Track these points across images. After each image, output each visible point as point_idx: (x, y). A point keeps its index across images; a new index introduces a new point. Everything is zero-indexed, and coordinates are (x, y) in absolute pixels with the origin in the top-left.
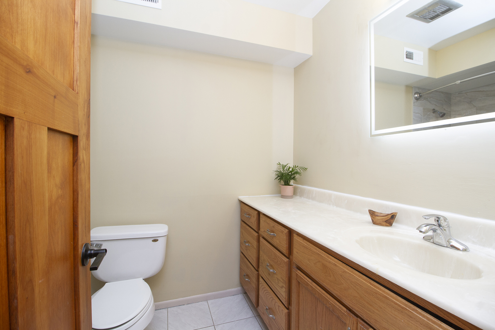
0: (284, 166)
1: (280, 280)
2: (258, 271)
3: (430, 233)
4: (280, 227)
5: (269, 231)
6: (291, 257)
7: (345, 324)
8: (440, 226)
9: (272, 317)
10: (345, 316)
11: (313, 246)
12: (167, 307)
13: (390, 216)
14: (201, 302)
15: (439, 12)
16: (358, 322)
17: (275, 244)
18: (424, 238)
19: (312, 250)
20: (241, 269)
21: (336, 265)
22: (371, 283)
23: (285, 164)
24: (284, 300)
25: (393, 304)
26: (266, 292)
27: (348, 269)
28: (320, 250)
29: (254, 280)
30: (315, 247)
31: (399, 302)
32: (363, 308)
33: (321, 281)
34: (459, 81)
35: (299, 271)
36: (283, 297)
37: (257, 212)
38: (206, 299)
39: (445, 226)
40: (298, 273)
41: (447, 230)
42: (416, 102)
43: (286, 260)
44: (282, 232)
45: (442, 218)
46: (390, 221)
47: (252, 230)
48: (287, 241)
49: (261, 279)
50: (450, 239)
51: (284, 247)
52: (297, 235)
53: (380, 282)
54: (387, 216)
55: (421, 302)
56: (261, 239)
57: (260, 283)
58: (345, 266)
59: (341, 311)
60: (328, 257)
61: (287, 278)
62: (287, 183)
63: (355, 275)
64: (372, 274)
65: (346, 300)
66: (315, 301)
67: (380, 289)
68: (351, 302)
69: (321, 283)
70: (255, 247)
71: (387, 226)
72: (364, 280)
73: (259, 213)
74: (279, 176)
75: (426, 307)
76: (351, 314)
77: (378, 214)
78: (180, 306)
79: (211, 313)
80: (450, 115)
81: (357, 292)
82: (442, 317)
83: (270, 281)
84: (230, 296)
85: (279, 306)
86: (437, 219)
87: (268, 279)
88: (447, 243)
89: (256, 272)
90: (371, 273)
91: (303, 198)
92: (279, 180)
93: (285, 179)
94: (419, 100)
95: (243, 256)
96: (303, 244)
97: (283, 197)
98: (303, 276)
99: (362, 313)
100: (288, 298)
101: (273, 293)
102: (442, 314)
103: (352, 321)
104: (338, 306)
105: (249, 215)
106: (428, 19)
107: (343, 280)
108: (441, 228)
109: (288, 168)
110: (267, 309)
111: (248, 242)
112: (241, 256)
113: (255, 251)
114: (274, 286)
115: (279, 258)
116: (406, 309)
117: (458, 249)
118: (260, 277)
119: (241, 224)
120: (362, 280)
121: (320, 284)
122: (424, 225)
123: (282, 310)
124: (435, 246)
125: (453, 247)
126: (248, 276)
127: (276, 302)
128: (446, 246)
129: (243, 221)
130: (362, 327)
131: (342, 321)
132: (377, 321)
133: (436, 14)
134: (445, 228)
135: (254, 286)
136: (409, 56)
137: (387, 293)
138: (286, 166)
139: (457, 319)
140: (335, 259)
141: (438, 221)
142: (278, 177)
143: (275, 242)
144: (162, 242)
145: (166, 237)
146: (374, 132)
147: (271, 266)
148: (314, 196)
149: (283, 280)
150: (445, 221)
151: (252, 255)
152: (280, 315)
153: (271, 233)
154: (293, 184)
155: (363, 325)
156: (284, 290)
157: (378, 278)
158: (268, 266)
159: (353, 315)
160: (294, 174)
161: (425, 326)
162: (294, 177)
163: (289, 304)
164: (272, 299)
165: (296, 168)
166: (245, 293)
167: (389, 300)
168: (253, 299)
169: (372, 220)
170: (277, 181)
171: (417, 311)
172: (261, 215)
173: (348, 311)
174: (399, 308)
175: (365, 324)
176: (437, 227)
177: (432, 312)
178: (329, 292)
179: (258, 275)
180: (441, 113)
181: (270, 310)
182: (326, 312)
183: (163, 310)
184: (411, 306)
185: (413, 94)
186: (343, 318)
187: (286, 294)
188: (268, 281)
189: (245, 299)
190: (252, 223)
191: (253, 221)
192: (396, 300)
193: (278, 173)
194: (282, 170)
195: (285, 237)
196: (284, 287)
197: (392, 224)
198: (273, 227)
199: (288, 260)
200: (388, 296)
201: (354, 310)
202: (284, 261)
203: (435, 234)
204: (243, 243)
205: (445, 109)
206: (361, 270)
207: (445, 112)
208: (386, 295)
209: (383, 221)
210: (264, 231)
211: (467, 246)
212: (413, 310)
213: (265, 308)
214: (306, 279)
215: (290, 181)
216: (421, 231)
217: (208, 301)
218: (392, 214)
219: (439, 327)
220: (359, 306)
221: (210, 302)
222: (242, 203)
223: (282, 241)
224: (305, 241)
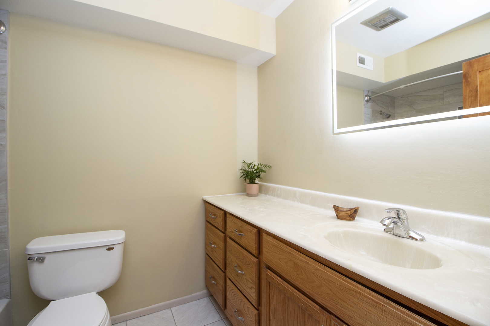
0: (249, 164)
1: (249, 281)
2: (224, 272)
3: (392, 226)
4: (248, 227)
5: (236, 231)
6: (260, 257)
7: (318, 321)
8: (399, 218)
9: (242, 319)
10: (318, 314)
11: (284, 245)
12: (125, 320)
13: (353, 211)
14: (163, 311)
15: (388, 21)
16: (332, 319)
17: (243, 244)
18: (384, 230)
19: (283, 248)
20: (206, 272)
21: (307, 263)
22: (343, 279)
23: (250, 162)
24: (254, 301)
25: (367, 299)
26: (234, 293)
27: (320, 267)
28: (291, 248)
29: (221, 282)
30: (286, 245)
31: (373, 297)
32: (336, 305)
33: (292, 280)
34: (403, 86)
35: (269, 271)
36: (253, 298)
37: (223, 212)
38: (169, 307)
39: (404, 219)
40: (269, 272)
41: (406, 222)
42: (367, 104)
43: (255, 260)
44: (251, 231)
45: (401, 211)
46: (353, 215)
47: (218, 231)
48: (256, 240)
49: (228, 281)
50: (409, 230)
51: (253, 247)
52: (266, 234)
53: (352, 278)
54: (351, 211)
55: (394, 296)
56: (228, 240)
57: (227, 285)
58: (317, 263)
59: (314, 309)
60: (299, 255)
61: (256, 279)
62: (253, 181)
63: (328, 272)
64: (345, 270)
65: (318, 298)
66: (286, 300)
67: (354, 285)
68: (324, 300)
69: (292, 282)
70: (222, 248)
71: (350, 220)
72: (337, 277)
73: (225, 213)
74: (245, 175)
75: (399, 300)
76: (325, 311)
77: (342, 210)
78: (140, 318)
79: (175, 322)
80: (394, 116)
81: (330, 289)
82: (415, 309)
83: (239, 283)
84: (195, 300)
85: (248, 308)
86: (397, 212)
87: (236, 281)
88: (407, 234)
89: (223, 274)
90: (343, 269)
91: (268, 196)
92: (245, 178)
93: (250, 177)
94: (369, 102)
95: (208, 257)
96: (273, 243)
97: (248, 195)
98: (273, 276)
99: (336, 310)
100: (258, 299)
101: (242, 295)
102: (415, 306)
103: (326, 318)
104: (311, 304)
105: (214, 215)
106: (379, 28)
107: (315, 278)
108: (401, 220)
109: (253, 166)
110: (235, 311)
111: (214, 243)
112: (206, 258)
113: (222, 252)
114: (243, 288)
115: (247, 259)
116: (381, 303)
117: (416, 239)
118: (228, 279)
119: (206, 225)
120: (335, 277)
121: (290, 282)
122: (387, 219)
123: (252, 312)
124: (395, 238)
125: (411, 237)
126: (214, 278)
127: (245, 304)
128: (405, 237)
129: (208, 222)
130: (336, 323)
131: (315, 319)
132: (350, 317)
133: (386, 23)
134: (404, 220)
135: (221, 289)
136: (362, 61)
137: (361, 289)
138: (251, 164)
139: (429, 311)
140: (307, 257)
141: (398, 214)
142: (243, 175)
143: (243, 242)
144: (118, 251)
145: (123, 244)
146: (337, 131)
147: (239, 266)
148: (279, 193)
149: (252, 280)
150: (404, 214)
151: (219, 257)
152: (249, 316)
153: (240, 233)
154: (257, 182)
155: (337, 322)
156: (253, 290)
157: (350, 274)
158: (236, 267)
159: (327, 313)
160: (259, 172)
161: (399, 319)
162: (259, 175)
163: (259, 304)
164: (241, 300)
165: (261, 166)
166: (211, 295)
167: (363, 295)
168: (221, 302)
169: (337, 215)
170: (242, 179)
171: (391, 304)
172: (228, 215)
173: (321, 309)
174: (373, 303)
175: (339, 321)
176: (397, 220)
177: (405, 304)
178: (301, 290)
179: (225, 277)
180: (387, 114)
181: (239, 312)
182: (298, 311)
183: (121, 323)
184: (385, 300)
185: (364, 97)
186: (316, 316)
187: (256, 295)
188: (237, 282)
189: (211, 301)
190: (217, 223)
191: (219, 222)
192: (369, 295)
193: (243, 171)
194: (247, 168)
195: (254, 237)
196: (253, 288)
197: (355, 218)
198: (241, 227)
199: (257, 260)
200: (362, 292)
201: (327, 307)
202: (254, 261)
203: (395, 226)
204: (208, 244)
205: (390, 111)
206: (334, 267)
207: (390, 114)
208: (360, 291)
209: (347, 216)
210: (231, 232)
211: (423, 236)
212: (387, 304)
213: (234, 311)
214: (277, 279)
215: (255, 179)
216: (384, 225)
217: (172, 308)
218: (355, 209)
219: (413, 319)
220: (332, 303)
221: (173, 309)
222: (206, 203)
223: (251, 242)
224: (275, 240)
